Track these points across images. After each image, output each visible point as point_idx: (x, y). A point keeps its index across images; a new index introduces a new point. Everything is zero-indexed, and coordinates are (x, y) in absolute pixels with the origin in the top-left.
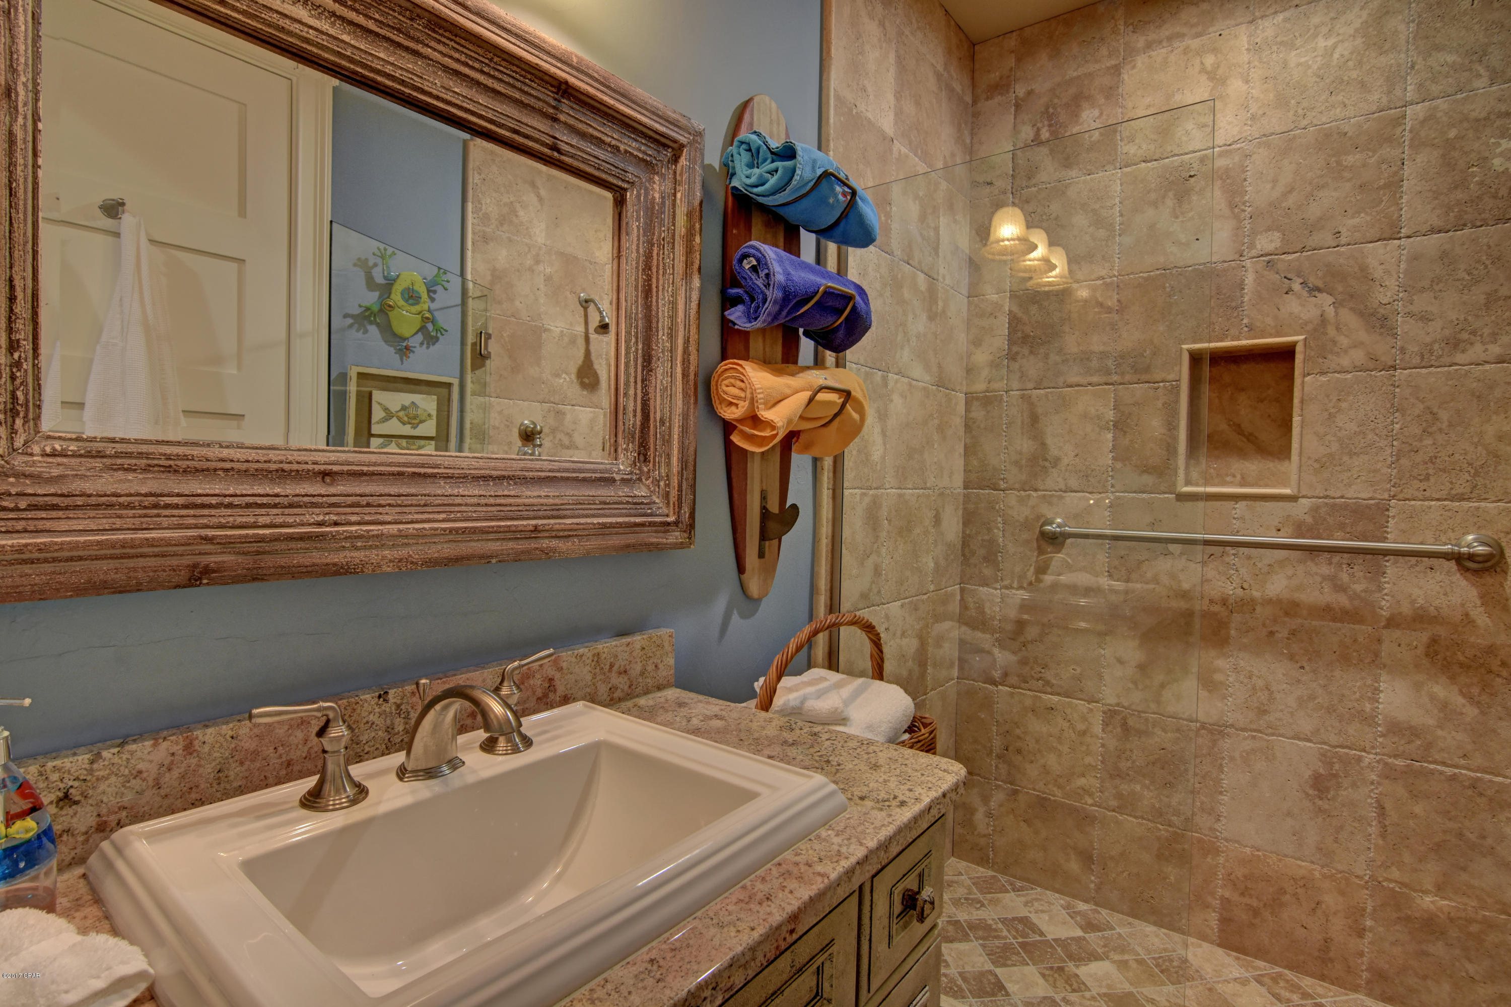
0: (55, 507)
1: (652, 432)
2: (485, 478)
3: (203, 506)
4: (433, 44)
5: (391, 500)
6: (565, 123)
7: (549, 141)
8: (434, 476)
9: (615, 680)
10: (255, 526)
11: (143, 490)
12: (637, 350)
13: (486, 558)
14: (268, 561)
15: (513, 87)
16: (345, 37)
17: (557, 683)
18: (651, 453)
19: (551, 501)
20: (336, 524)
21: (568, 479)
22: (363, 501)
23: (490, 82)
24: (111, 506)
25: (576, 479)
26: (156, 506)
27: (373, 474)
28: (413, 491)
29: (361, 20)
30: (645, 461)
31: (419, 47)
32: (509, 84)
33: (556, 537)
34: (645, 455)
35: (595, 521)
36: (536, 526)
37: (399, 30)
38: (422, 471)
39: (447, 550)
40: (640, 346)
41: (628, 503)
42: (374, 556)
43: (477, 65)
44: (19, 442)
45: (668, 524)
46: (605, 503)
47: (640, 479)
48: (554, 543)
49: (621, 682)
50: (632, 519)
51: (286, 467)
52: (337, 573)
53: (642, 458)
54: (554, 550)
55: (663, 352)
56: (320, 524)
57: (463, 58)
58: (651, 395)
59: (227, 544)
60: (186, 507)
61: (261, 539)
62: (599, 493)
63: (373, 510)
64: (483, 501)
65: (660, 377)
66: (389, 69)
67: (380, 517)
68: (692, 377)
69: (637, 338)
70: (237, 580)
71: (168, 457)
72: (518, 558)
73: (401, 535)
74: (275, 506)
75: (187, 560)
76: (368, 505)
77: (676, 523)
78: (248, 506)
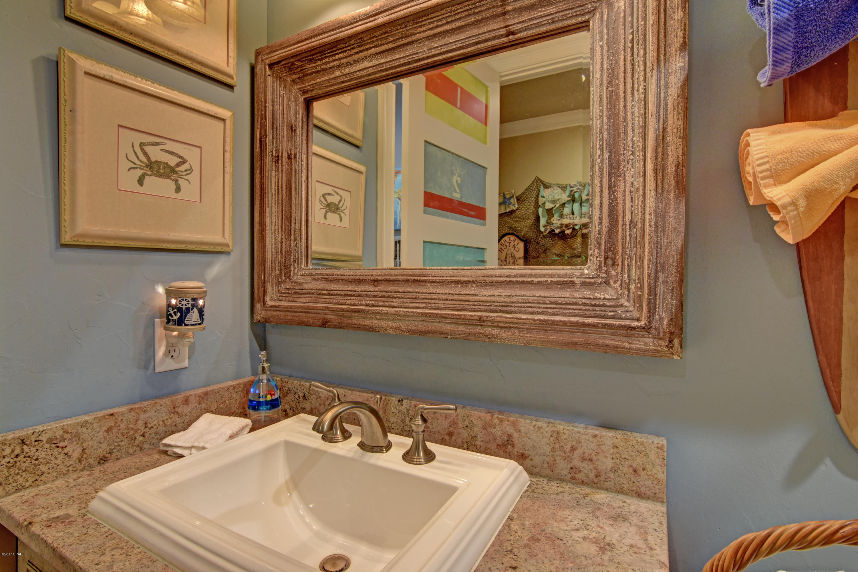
0: (298, 293)
1: (620, 236)
2: (456, 282)
3: (332, 295)
4: (419, 30)
5: (399, 295)
7: (503, 32)
8: (425, 281)
9: (576, 462)
10: (344, 304)
11: (319, 288)
12: (602, 162)
13: (445, 334)
14: (345, 321)
15: (470, 15)
16: (382, 61)
18: (619, 257)
19: (502, 299)
20: (373, 306)
21: (523, 282)
22: (386, 294)
23: (453, 26)
24: (309, 293)
25: (531, 283)
26: (320, 294)
27: (394, 281)
28: (411, 290)
29: (386, 47)
30: (613, 265)
31: (414, 38)
32: (466, 16)
33: (497, 327)
34: (614, 259)
35: (536, 317)
36: (480, 317)
37: (402, 37)
38: (419, 278)
39: (420, 326)
40: (606, 156)
41: (584, 304)
42: (384, 324)
43: (444, 22)
44: (296, 272)
45: (633, 328)
46: (556, 303)
47: (607, 283)
48: (496, 331)
49: (586, 467)
50: (581, 320)
51: (361, 277)
52: (368, 330)
53: (609, 262)
54: (496, 337)
55: (633, 153)
56: (367, 305)
57: (435, 24)
58: (620, 200)
59: (333, 310)
60: (328, 295)
61: (343, 310)
62: (552, 294)
63: (390, 300)
64: (450, 297)
65: (629, 179)
66: (402, 61)
67: (393, 304)
68: (671, 168)
69: (602, 149)
70: (335, 327)
71: (327, 275)
72: (467, 337)
73: (397, 314)
74: (353, 296)
75: (322, 316)
76: (389, 297)
77: (647, 329)
78: (345, 295)
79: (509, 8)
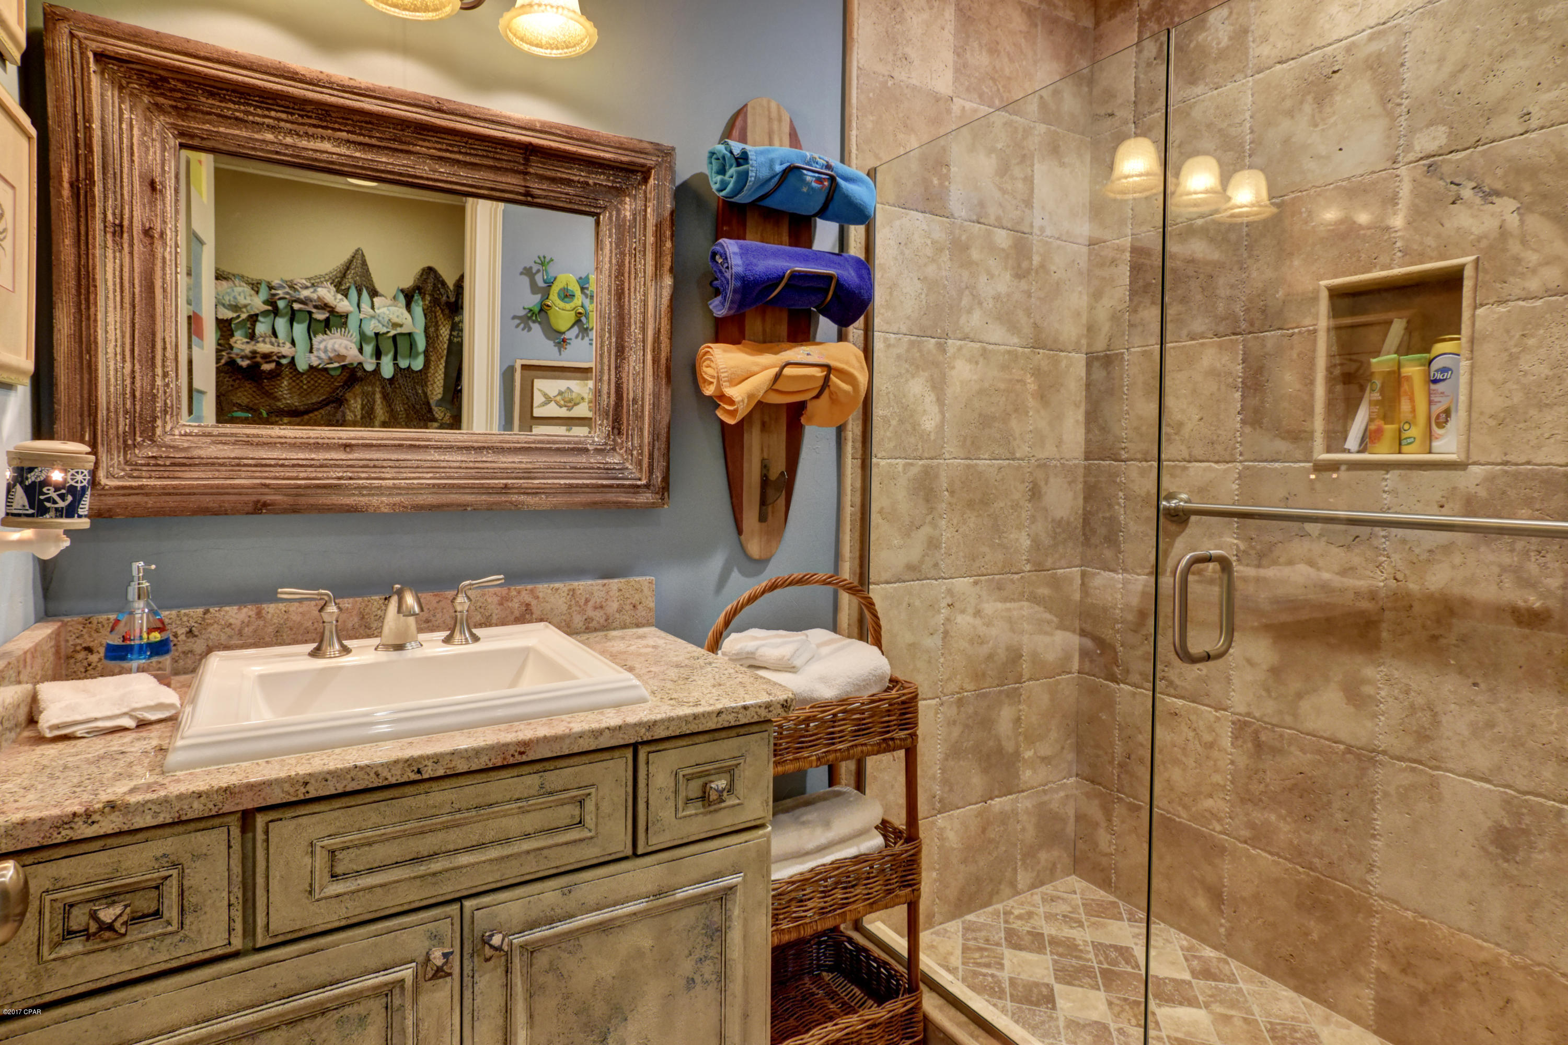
0: (184, 465)
1: (625, 410)
2: (467, 448)
3: (266, 465)
4: (420, 143)
5: (391, 463)
6: (536, 174)
7: (522, 190)
8: (426, 447)
9: (590, 613)
10: (297, 478)
11: (232, 455)
12: (610, 343)
13: (464, 506)
14: (303, 501)
15: (487, 157)
16: (358, 154)
17: (534, 609)
18: (624, 427)
19: (524, 466)
20: (351, 478)
21: (541, 449)
22: (371, 464)
23: (468, 159)
24: (213, 464)
25: (550, 449)
26: (238, 465)
27: (380, 445)
28: (409, 457)
29: (367, 140)
30: (619, 433)
31: (411, 148)
32: (483, 156)
33: (524, 493)
34: (619, 429)
35: (562, 482)
36: (506, 485)
37: (394, 140)
38: (417, 443)
39: (431, 499)
40: (614, 340)
41: (599, 468)
42: (375, 500)
43: (456, 149)
44: (168, 428)
45: (638, 486)
46: (576, 468)
47: (614, 449)
48: (522, 498)
49: (598, 616)
50: (600, 482)
51: (320, 441)
52: (348, 511)
53: (616, 431)
54: (523, 503)
55: (635, 343)
56: (339, 478)
57: (444, 147)
58: (625, 380)
59: (278, 488)
60: (256, 466)
61: (299, 487)
62: (571, 460)
63: (377, 470)
64: (464, 465)
65: (632, 364)
66: (389, 167)
67: (383, 475)
68: (663, 361)
69: (610, 333)
70: (285, 511)
71: (248, 436)
72: (490, 508)
73: (395, 487)
74: (311, 466)
75: (254, 498)
76: (375, 466)
77: (647, 486)
78: (294, 466)
79: (532, 171)
